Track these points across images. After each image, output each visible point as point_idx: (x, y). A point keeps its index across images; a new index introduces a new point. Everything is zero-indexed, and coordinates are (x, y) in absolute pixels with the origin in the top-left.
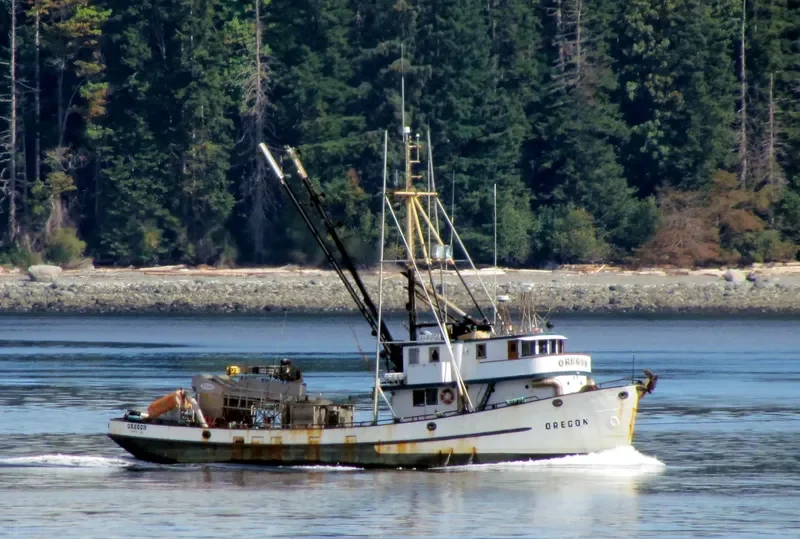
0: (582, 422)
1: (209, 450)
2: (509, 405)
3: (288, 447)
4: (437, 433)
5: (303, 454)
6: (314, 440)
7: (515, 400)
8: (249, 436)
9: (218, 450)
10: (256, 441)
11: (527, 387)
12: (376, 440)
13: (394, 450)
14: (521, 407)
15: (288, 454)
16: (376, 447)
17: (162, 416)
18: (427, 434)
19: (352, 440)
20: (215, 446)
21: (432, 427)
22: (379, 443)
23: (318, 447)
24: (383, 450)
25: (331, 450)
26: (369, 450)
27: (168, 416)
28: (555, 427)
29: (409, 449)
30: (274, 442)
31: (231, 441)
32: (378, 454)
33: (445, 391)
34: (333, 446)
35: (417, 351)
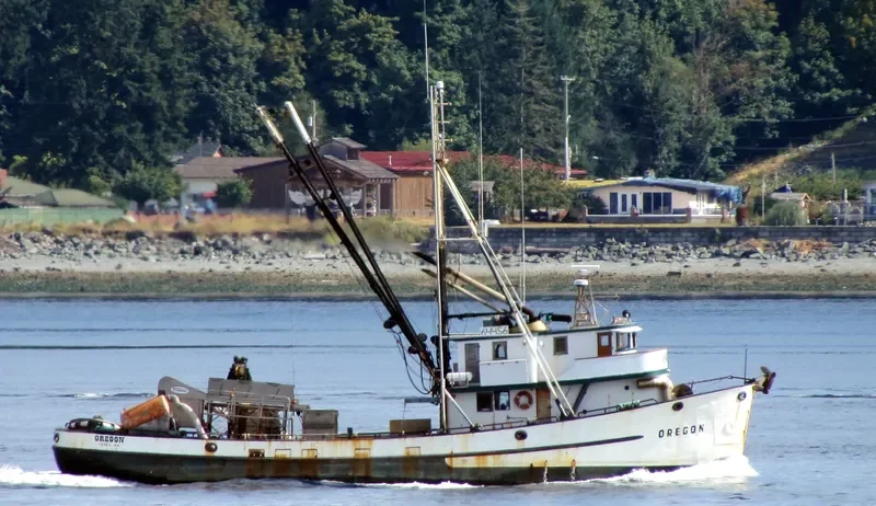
0: (698, 428)
1: (215, 466)
2: (621, 410)
3: (327, 461)
4: (527, 443)
5: (348, 469)
6: (362, 451)
7: (629, 403)
8: (270, 449)
9: (228, 465)
10: (280, 454)
11: (627, 388)
12: (447, 452)
13: (471, 463)
14: (636, 411)
15: (327, 470)
16: (447, 460)
17: (145, 426)
18: (515, 444)
19: (415, 452)
20: (224, 460)
21: (521, 436)
22: (451, 456)
23: (367, 462)
24: (457, 463)
25: (387, 464)
26: (438, 464)
27: (154, 425)
28: (669, 434)
29: (491, 462)
30: (305, 455)
31: (246, 454)
32: (450, 469)
33: (520, 394)
34: (389, 459)
35: (478, 346)
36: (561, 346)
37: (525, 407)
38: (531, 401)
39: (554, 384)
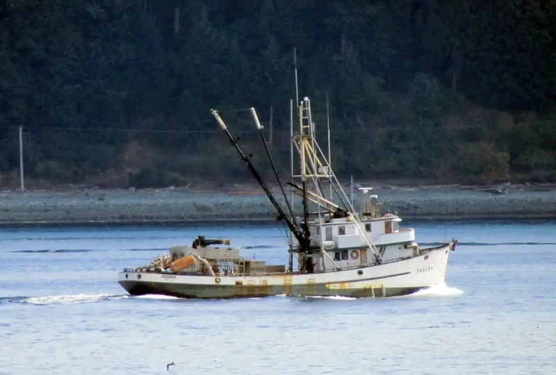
1: (220, 289)
3: (271, 286)
4: (363, 276)
6: (288, 282)
8: (246, 281)
9: (226, 289)
10: (250, 283)
11: (400, 249)
12: (327, 281)
13: (338, 286)
14: (410, 260)
15: (272, 291)
16: (327, 285)
17: (185, 270)
18: (358, 277)
19: (312, 282)
20: (224, 287)
21: (360, 273)
22: (329, 283)
23: (290, 286)
24: (331, 287)
25: (299, 288)
26: (323, 287)
27: (189, 270)
28: (420, 271)
29: (347, 286)
30: (262, 284)
31: (234, 283)
32: (328, 290)
33: (353, 252)
34: (301, 285)
35: (331, 228)
36: (368, 228)
37: (355, 258)
38: (358, 255)
39: (373, 246)
